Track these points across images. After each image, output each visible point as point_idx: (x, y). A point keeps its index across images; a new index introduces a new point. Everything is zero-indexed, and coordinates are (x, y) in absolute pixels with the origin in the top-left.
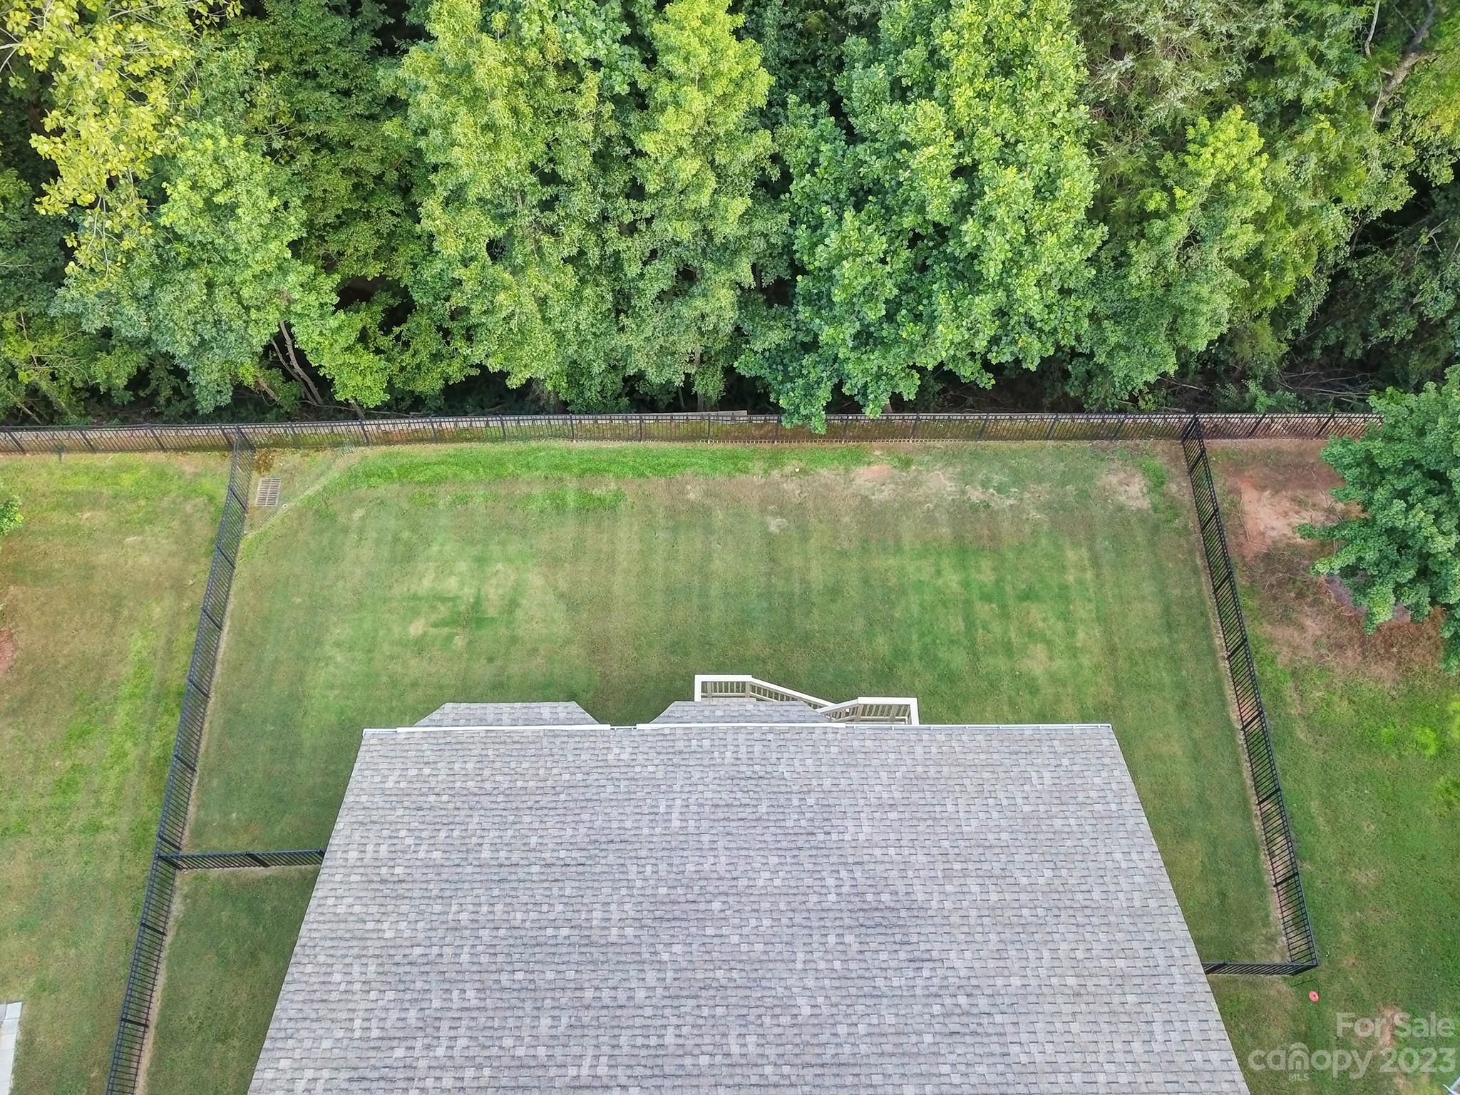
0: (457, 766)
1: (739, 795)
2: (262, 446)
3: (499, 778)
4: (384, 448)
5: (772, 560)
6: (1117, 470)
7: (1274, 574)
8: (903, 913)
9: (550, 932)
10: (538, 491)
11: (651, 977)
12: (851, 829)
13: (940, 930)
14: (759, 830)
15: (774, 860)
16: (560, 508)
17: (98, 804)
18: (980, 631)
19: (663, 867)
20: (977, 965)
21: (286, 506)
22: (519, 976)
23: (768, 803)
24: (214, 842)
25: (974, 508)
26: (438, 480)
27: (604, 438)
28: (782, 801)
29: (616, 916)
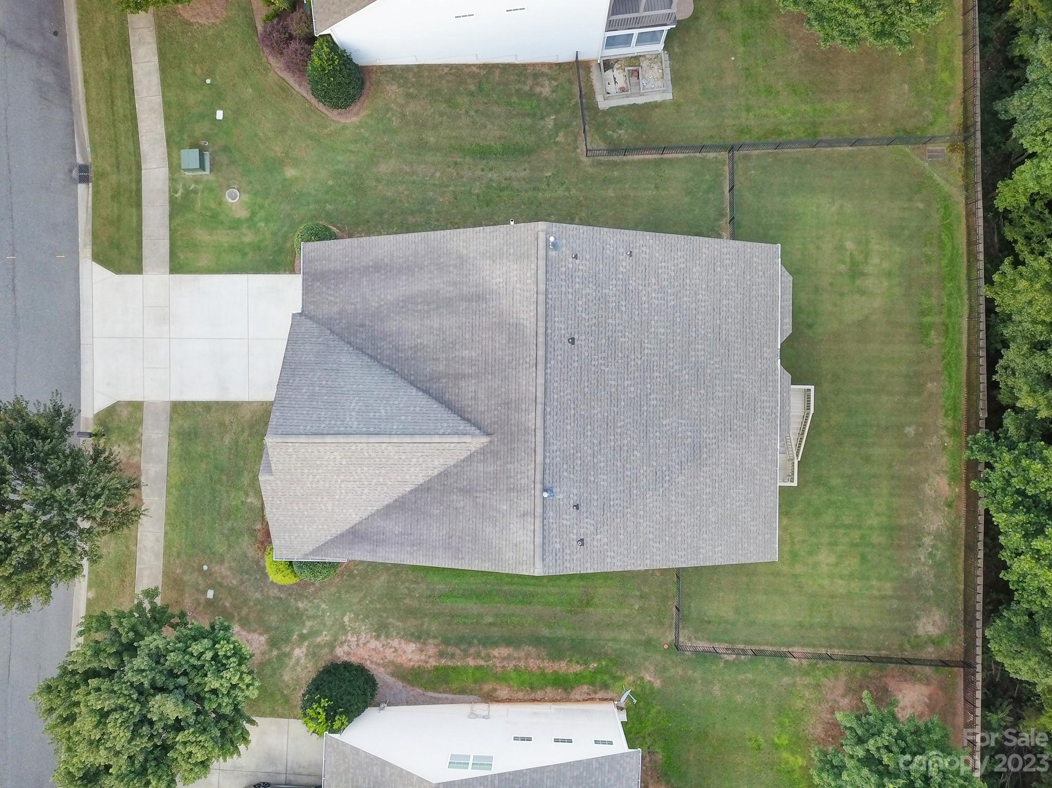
0: (762, 286)
1: (747, 402)
2: (966, 145)
3: (757, 304)
4: (964, 213)
5: (887, 428)
6: (943, 621)
7: (875, 690)
8: (699, 462)
9: (694, 329)
10: (934, 301)
11: (677, 367)
12: (733, 446)
13: (692, 474)
14: (732, 409)
15: (720, 414)
16: (923, 313)
17: (760, 108)
18: (843, 531)
19: (718, 371)
20: (679, 486)
21: (926, 165)
22: (678, 320)
23: (744, 414)
24: (740, 166)
25: (918, 539)
26: (942, 246)
27: (969, 335)
28: (744, 419)
29: (699, 354)
